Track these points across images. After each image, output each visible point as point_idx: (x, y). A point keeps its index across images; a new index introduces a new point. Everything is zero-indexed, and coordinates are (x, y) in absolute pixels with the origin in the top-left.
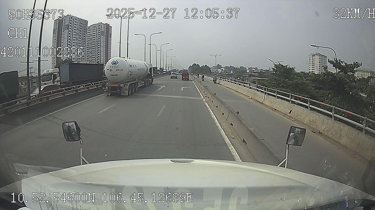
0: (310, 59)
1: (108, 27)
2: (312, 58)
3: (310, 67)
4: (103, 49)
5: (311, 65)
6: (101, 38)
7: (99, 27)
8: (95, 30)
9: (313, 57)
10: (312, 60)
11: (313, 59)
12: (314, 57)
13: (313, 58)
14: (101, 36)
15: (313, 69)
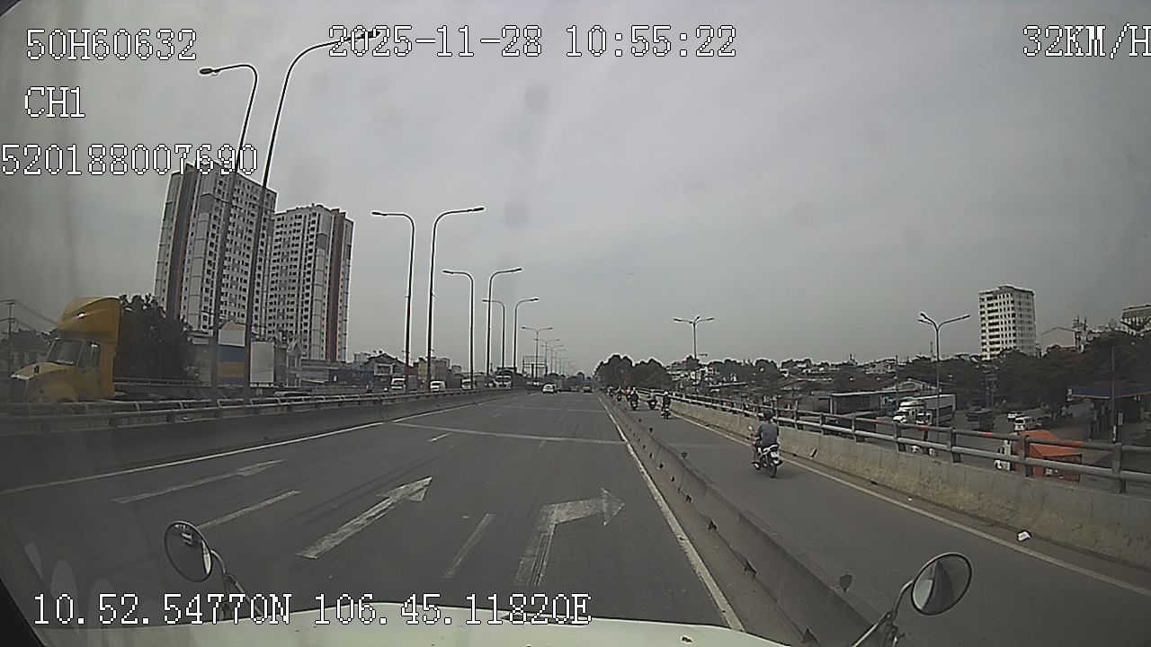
0: (983, 310)
1: (340, 223)
2: (989, 305)
3: (984, 335)
4: (321, 293)
5: (987, 328)
6: (315, 256)
7: (313, 219)
8: (297, 228)
9: (990, 302)
10: (989, 312)
11: (990, 309)
12: (994, 301)
13: (992, 305)
14: (316, 250)
15: (993, 340)
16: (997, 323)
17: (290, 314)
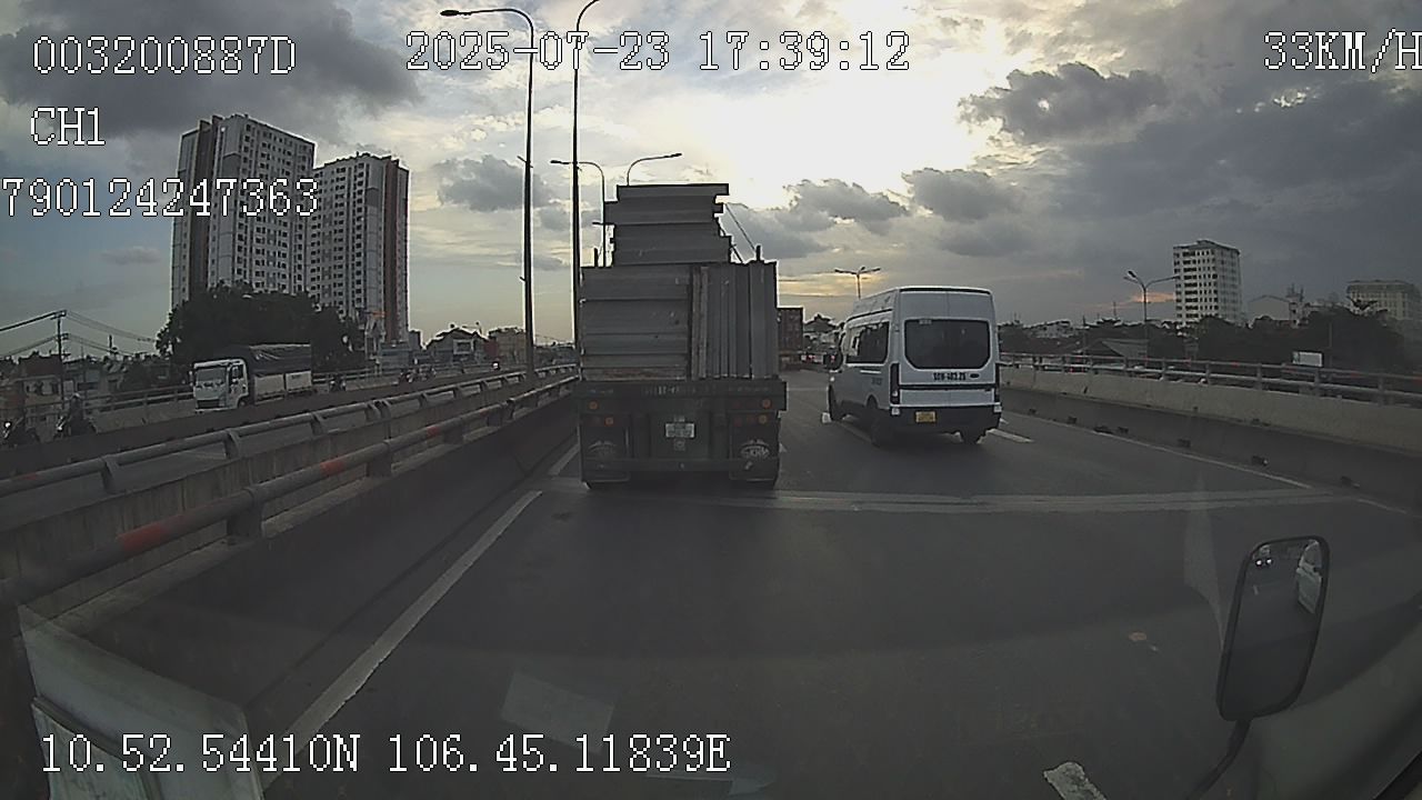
0: (1177, 267)
1: (393, 173)
2: (1185, 263)
3: (1179, 297)
4: (375, 260)
5: (1183, 289)
6: (366, 215)
7: (359, 171)
9: (1187, 259)
10: (1186, 270)
12: (1193, 258)
13: (1188, 262)
14: (366, 209)
15: (1189, 304)
16: (1195, 285)
17: (338, 289)
